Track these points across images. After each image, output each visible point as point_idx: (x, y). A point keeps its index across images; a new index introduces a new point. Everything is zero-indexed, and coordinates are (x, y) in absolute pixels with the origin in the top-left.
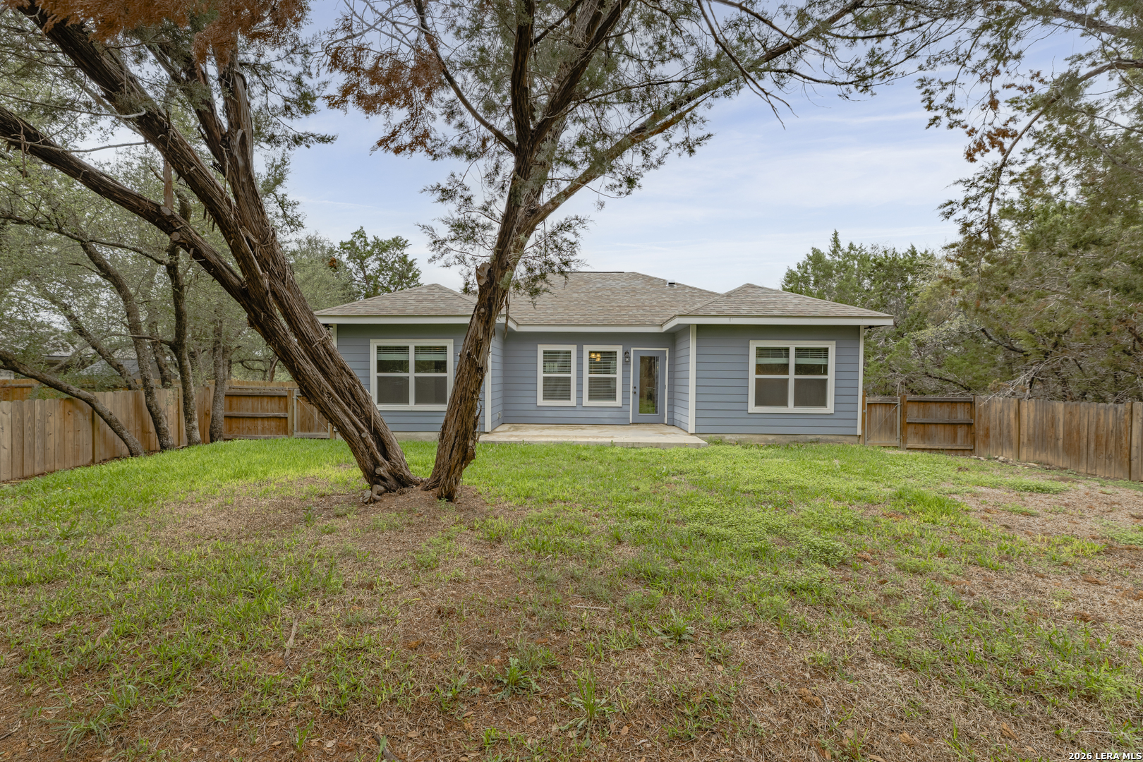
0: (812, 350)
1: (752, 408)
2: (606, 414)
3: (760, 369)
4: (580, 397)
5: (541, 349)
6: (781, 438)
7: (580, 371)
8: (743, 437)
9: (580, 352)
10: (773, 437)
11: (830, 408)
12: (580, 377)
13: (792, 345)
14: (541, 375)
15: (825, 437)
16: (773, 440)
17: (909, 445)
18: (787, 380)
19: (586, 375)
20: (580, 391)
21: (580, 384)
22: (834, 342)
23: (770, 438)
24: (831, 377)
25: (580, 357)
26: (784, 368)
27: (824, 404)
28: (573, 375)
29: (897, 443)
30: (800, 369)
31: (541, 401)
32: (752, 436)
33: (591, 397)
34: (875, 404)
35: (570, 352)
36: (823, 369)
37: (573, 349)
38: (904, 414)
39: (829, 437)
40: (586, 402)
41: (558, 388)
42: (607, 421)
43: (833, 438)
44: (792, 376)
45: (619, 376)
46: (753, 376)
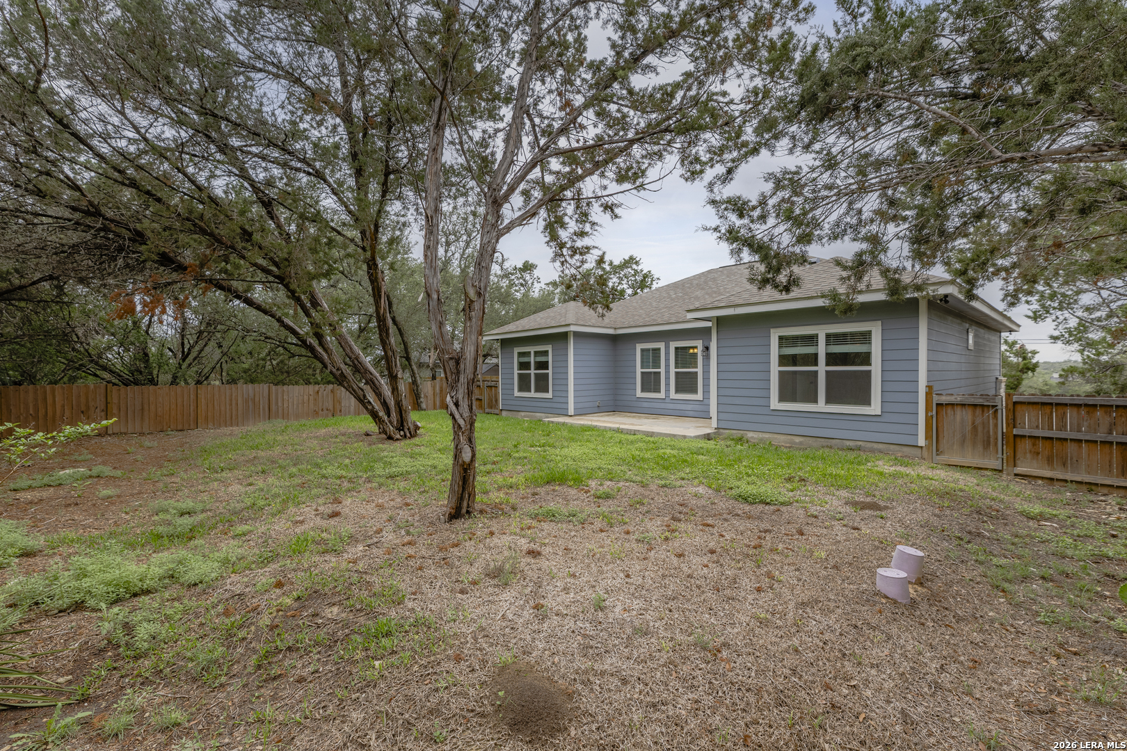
0: (853, 334)
1: (775, 403)
2: (689, 407)
3: (784, 360)
4: (667, 390)
5: (639, 347)
6: (811, 441)
7: (667, 366)
8: (767, 436)
9: (667, 348)
10: (801, 439)
11: (875, 408)
12: (667, 372)
13: (821, 331)
14: (639, 370)
15: (869, 445)
16: (801, 443)
17: (1019, 470)
18: (816, 372)
19: (673, 370)
20: (667, 384)
21: (667, 378)
22: (880, 322)
23: (797, 440)
24: (876, 368)
25: (667, 354)
26: (813, 359)
27: (867, 402)
28: (662, 370)
29: (996, 464)
30: (832, 359)
31: (639, 394)
32: (776, 436)
33: (677, 391)
34: (952, 405)
35: (659, 349)
36: (865, 359)
37: (661, 345)
38: (1013, 422)
39: (876, 446)
40: (673, 395)
41: (651, 383)
42: (691, 414)
43: (881, 446)
44: (822, 368)
45: (699, 370)
46: (775, 369)
